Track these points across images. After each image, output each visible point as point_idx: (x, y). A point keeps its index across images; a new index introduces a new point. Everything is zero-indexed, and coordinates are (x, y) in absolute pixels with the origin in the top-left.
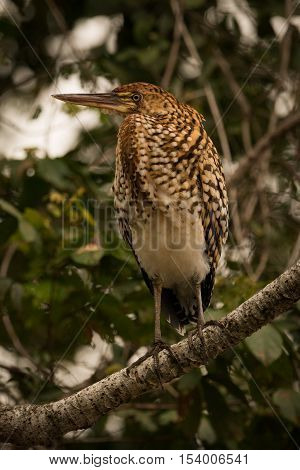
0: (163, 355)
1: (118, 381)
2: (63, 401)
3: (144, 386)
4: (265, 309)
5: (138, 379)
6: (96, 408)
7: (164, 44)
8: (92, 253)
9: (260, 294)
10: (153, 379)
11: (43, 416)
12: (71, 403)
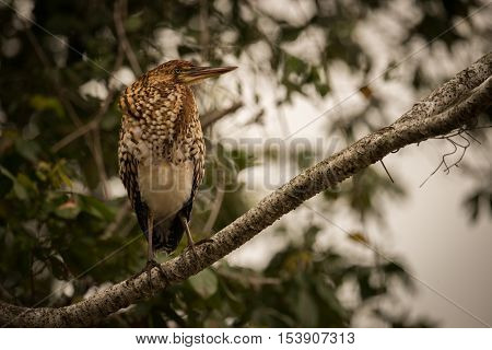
0: (154, 271)
1: (119, 290)
2: (74, 306)
3: (139, 295)
4: (236, 237)
5: (135, 290)
6: (101, 310)
7: (111, 57)
8: (70, 209)
9: (231, 225)
10: (145, 290)
11: (58, 316)
12: (81, 307)
